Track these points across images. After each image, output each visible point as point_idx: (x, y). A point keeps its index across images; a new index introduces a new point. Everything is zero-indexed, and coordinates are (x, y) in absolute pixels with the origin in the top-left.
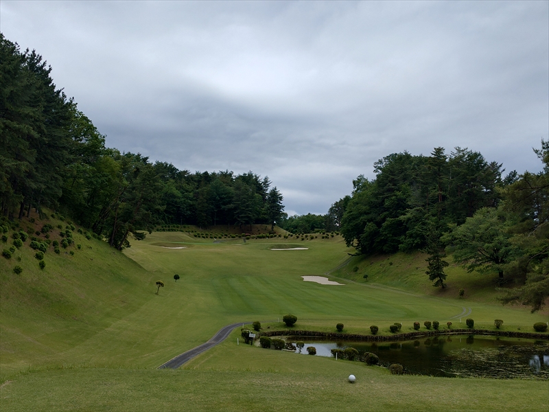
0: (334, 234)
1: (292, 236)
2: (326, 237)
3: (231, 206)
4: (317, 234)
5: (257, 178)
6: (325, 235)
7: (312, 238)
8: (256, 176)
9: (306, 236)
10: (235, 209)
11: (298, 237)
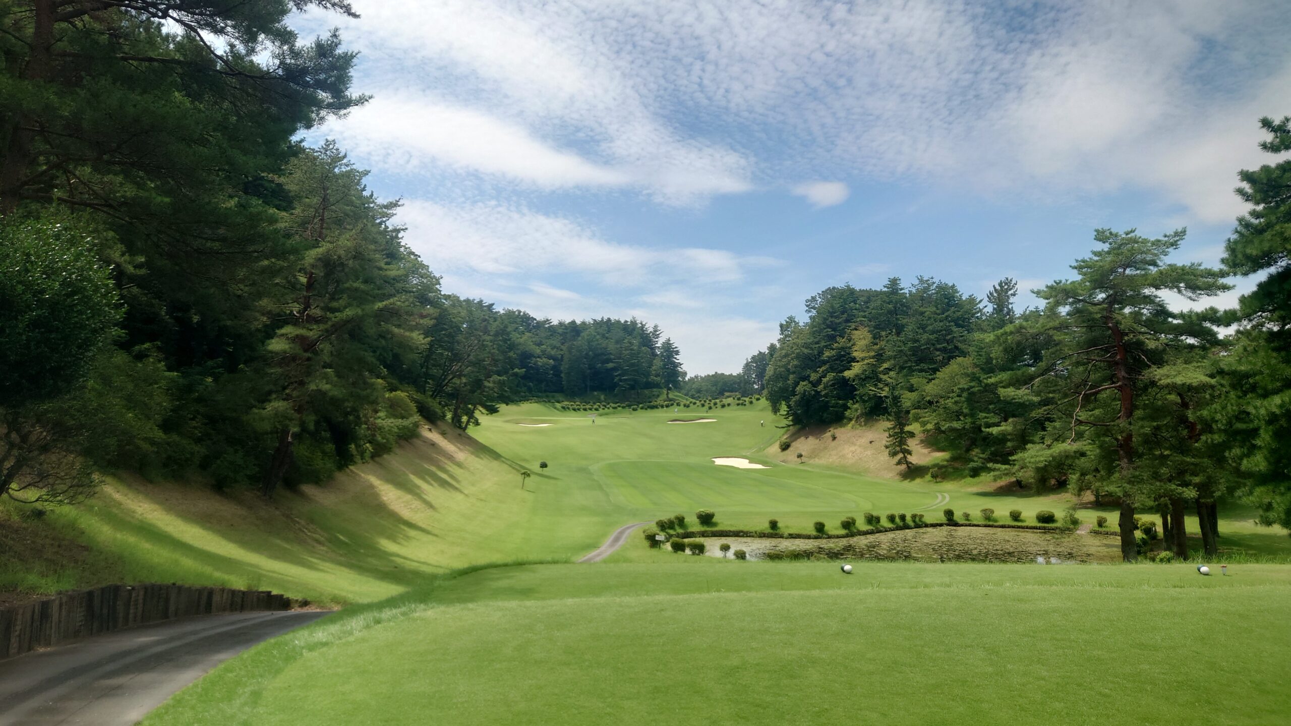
0: (754, 401)
1: (695, 404)
2: (742, 404)
3: (610, 365)
4: (730, 400)
5: (643, 326)
6: (741, 402)
7: (723, 406)
8: (641, 323)
9: (715, 404)
10: (614, 369)
11: (703, 405)
